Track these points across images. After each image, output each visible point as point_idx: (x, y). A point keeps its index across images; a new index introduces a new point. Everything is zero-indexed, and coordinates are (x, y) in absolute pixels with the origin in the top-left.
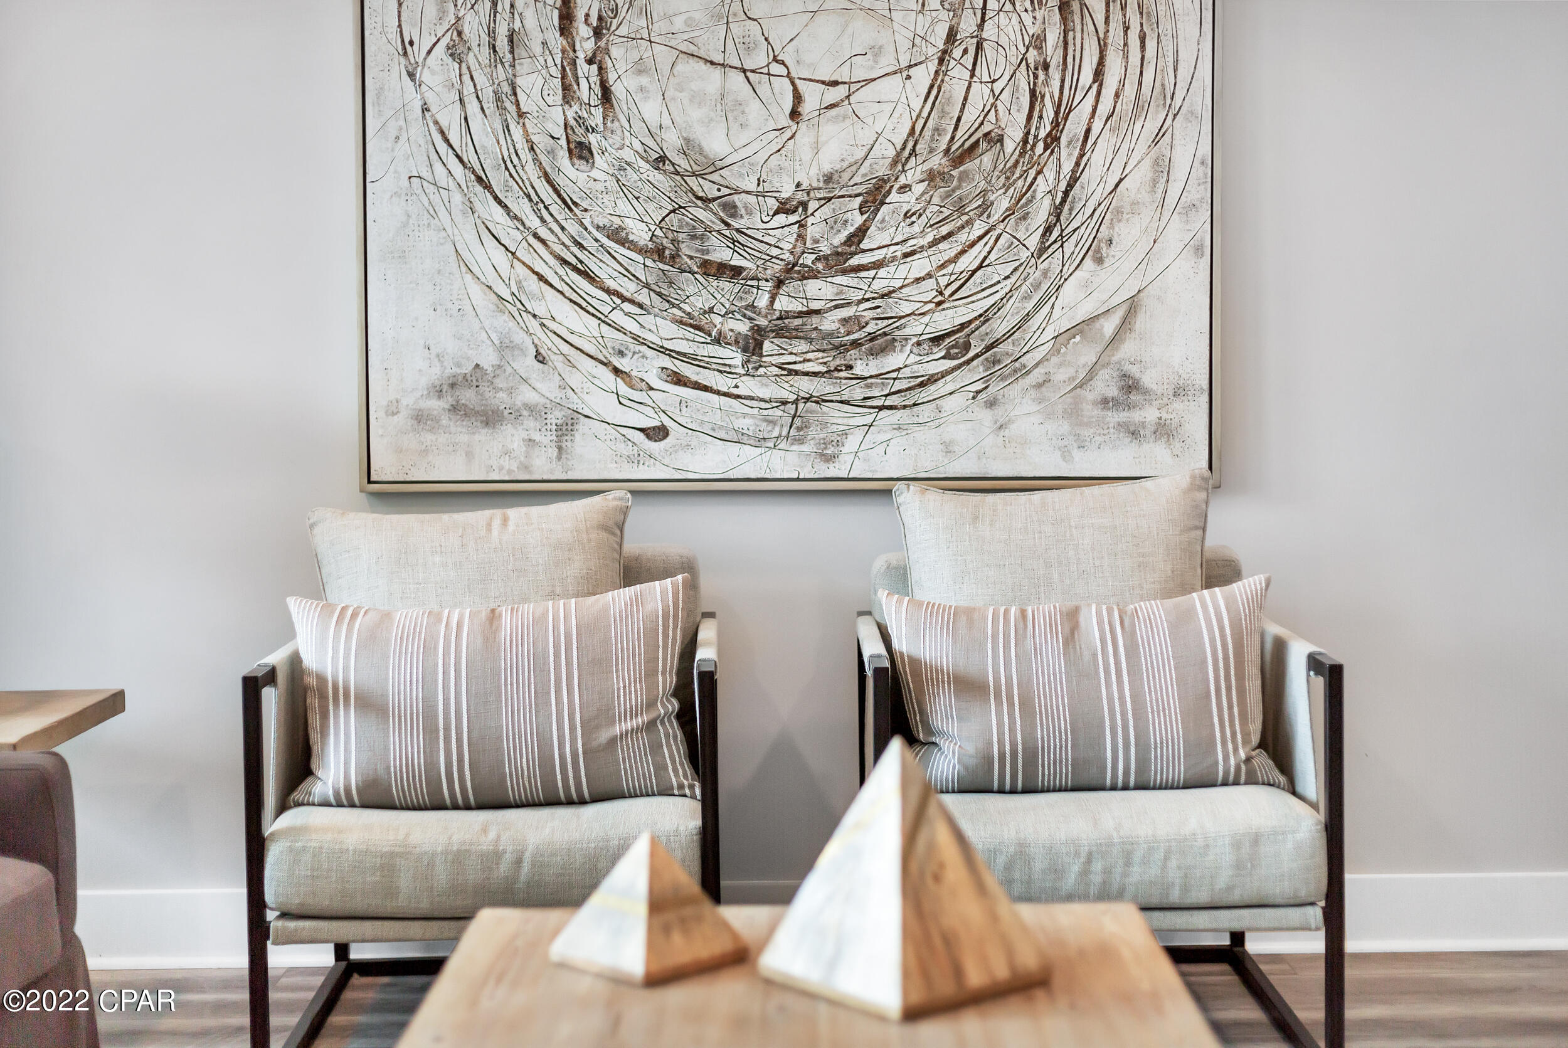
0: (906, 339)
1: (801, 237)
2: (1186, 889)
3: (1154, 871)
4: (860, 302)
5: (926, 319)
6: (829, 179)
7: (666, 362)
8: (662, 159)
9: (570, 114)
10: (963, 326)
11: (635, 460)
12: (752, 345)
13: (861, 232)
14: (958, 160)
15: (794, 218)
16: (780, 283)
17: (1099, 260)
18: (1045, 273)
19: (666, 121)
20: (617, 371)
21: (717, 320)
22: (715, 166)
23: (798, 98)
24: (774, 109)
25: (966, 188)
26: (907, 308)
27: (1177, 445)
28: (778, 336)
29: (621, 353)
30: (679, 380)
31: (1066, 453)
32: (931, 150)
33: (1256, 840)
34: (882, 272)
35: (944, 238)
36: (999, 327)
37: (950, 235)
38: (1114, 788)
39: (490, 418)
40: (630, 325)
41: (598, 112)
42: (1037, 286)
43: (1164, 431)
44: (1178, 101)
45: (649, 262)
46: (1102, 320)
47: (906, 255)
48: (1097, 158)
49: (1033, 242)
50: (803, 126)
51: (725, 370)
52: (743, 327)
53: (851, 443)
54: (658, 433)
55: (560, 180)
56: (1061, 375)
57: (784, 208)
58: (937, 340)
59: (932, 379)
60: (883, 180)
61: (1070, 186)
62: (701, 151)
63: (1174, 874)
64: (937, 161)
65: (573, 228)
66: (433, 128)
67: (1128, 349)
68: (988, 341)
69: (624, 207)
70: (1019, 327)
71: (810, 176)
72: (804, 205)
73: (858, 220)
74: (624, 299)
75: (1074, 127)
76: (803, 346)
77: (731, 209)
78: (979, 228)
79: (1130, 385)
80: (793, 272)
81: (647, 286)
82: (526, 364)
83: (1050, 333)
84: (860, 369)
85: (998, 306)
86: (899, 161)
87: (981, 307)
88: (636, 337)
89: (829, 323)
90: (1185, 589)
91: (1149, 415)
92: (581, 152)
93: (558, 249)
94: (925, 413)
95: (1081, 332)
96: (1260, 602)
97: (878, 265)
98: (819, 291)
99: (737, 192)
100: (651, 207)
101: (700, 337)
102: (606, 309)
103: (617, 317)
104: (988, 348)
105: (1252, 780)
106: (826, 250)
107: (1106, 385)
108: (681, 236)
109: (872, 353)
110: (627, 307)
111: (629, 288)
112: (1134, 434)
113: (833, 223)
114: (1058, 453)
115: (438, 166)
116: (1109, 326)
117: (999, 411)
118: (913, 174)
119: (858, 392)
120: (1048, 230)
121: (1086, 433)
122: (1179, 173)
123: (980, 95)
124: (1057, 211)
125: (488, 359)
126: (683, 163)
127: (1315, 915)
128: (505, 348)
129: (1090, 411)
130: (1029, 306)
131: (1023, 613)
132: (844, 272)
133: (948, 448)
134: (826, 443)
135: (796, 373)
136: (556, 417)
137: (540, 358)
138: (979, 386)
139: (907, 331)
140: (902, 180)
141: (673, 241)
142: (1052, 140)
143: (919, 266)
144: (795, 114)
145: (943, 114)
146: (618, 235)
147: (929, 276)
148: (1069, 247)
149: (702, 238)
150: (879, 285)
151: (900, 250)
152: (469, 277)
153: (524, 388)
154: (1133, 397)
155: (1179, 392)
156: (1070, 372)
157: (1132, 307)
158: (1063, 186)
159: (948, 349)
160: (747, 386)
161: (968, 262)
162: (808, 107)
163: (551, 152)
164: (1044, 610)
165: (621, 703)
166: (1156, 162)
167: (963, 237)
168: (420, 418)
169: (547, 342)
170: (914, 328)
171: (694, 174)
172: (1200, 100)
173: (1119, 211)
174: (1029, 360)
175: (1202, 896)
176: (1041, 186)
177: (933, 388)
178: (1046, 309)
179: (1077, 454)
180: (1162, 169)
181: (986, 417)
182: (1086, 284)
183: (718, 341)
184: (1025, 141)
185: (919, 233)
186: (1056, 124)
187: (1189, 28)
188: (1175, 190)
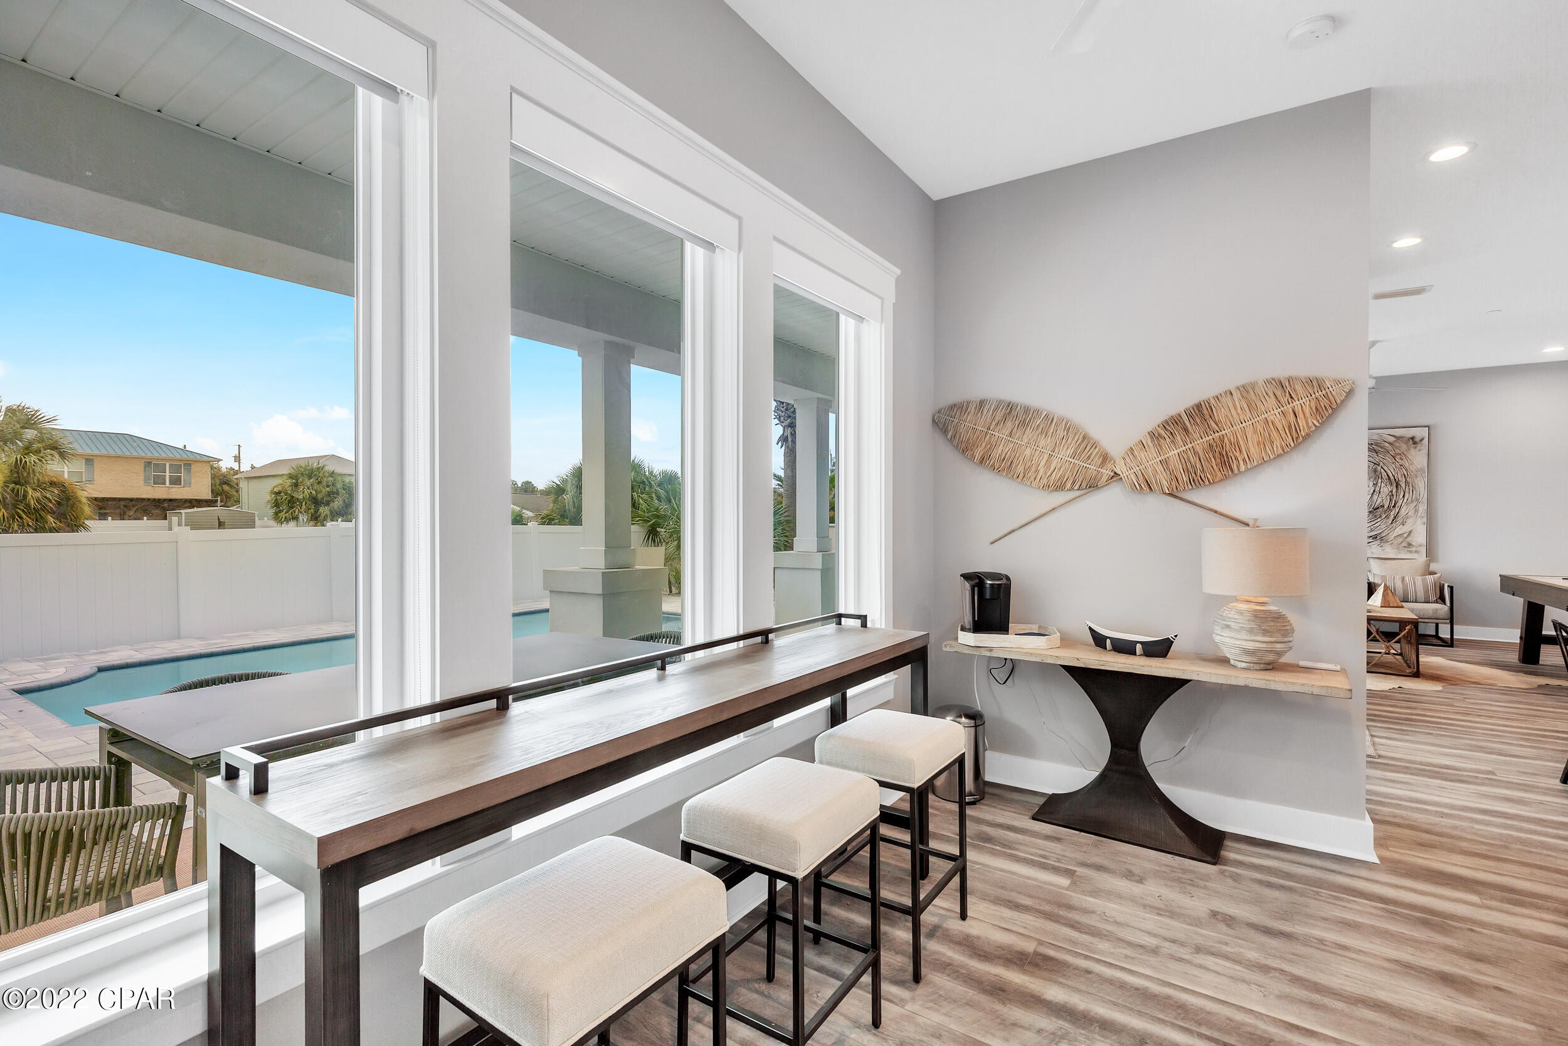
17: (1404, 525)
18: (1393, 527)
27: (1421, 553)
42: (1391, 529)
44: (1421, 502)
46: (1404, 534)
48: (1403, 509)
49: (1391, 522)
61: (1398, 514)
67: (1409, 539)
70: (1386, 536)
75: (1399, 504)
78: (1379, 520)
83: (1394, 536)
90: (1425, 575)
91: (1414, 549)
95: (1400, 536)
96: (1438, 578)
105: (1437, 603)
107: (1404, 544)
112: (1411, 553)
114: (1396, 555)
120: (1393, 520)
121: (1402, 552)
122: (1420, 511)
123: (1380, 500)
124: (1395, 517)
129: (1402, 548)
130: (1390, 532)
142: (1394, 506)
145: (1372, 503)
148: (1398, 523)
154: (1410, 547)
155: (1420, 546)
156: (1398, 542)
157: (1410, 532)
158: (1396, 513)
166: (1416, 509)
172: (1425, 501)
173: (1408, 517)
174: (1390, 540)
176: (1392, 513)
178: (1393, 532)
182: (1401, 528)
184: (1389, 507)
186: (1395, 504)
187: (1422, 490)
188: (1419, 514)
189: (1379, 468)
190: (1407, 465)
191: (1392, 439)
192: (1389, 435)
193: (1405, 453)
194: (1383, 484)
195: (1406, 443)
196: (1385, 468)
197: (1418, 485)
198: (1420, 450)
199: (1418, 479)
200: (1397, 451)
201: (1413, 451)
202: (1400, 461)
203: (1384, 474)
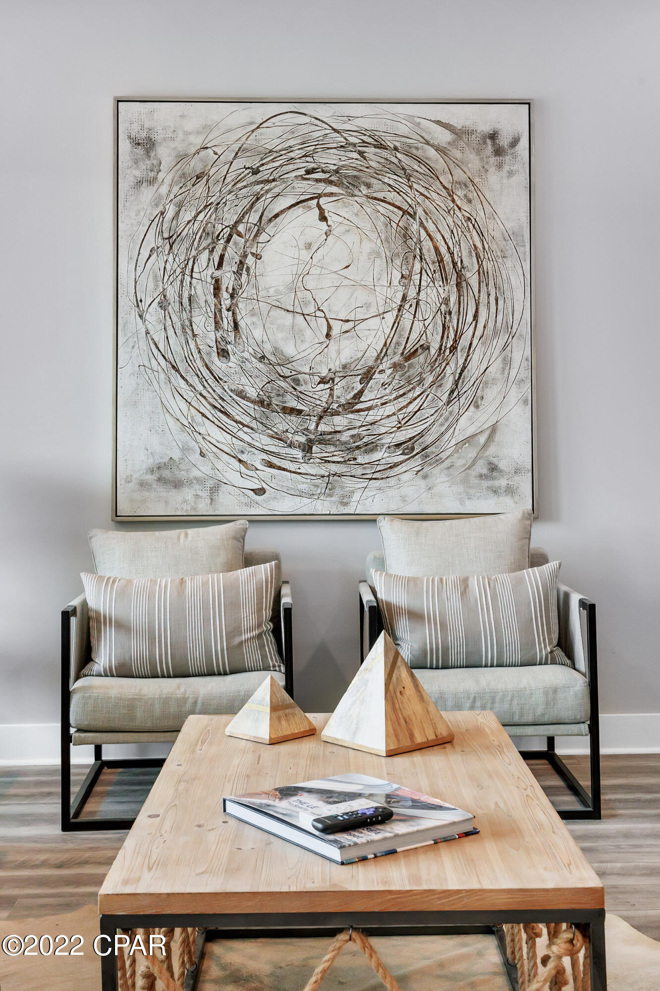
0: (383, 445)
1: (331, 395)
2: (521, 715)
3: (506, 706)
4: (360, 427)
5: (393, 435)
6: (345, 367)
7: (265, 457)
8: (263, 357)
9: (219, 335)
10: (411, 439)
11: (249, 505)
12: (307, 448)
13: (361, 393)
14: (408, 359)
15: (327, 386)
16: (321, 418)
17: (477, 407)
18: (451, 413)
19: (265, 339)
20: (240, 461)
21: (290, 436)
22: (287, 361)
23: (329, 328)
24: (318, 333)
25: (412, 371)
26: (383, 430)
27: (516, 498)
28: (320, 443)
29: (242, 452)
30: (271, 465)
31: (462, 502)
32: (395, 353)
33: (555, 691)
34: (371, 412)
35: (401, 396)
36: (429, 439)
37: (404, 394)
38: (486, 666)
39: (177, 484)
40: (247, 438)
41: (232, 334)
42: (447, 419)
43: (510, 491)
44: (514, 330)
45: (256, 407)
46: (479, 436)
47: (382, 404)
48: (475, 357)
49: (445, 398)
50: (332, 341)
51: (294, 460)
52: (303, 439)
53: (356, 497)
54: (260, 492)
55: (213, 367)
56: (459, 463)
57: (323, 381)
58: (398, 446)
59: (396, 465)
60: (371, 368)
61: (462, 371)
62: (282, 354)
63: (516, 708)
64: (397, 358)
65: (219, 390)
66: (151, 342)
67: (491, 450)
68: (423, 446)
69: (244, 380)
70: (438, 439)
71: (336, 365)
72: (333, 380)
73: (359, 387)
74: (244, 425)
75: (464, 342)
76: (332, 449)
77: (297, 382)
78: (418, 391)
79: (493, 468)
80: (326, 412)
81: (255, 419)
82: (195, 457)
83: (453, 442)
84: (360, 460)
85: (428, 429)
86: (379, 358)
87: (419, 429)
88: (249, 444)
89: (345, 437)
90: (521, 568)
91: (503, 482)
92: (223, 354)
93: (212, 401)
94: (392, 481)
95: (469, 442)
96: (556, 575)
97: (369, 409)
98: (340, 421)
99: (300, 373)
100: (257, 380)
101: (281, 444)
102: (235, 431)
103: (240, 434)
104: (423, 450)
105: (554, 662)
106: (343, 401)
107: (481, 468)
108: (272, 395)
109: (366, 452)
110: (245, 429)
111: (247, 420)
112: (495, 492)
113: (347, 389)
114: (458, 502)
115: (153, 361)
116: (482, 439)
117: (429, 481)
118: (386, 364)
119: (359, 471)
120: (452, 392)
121: (472, 491)
122: (516, 364)
123: (418, 327)
124: (456, 383)
125: (176, 455)
126: (273, 359)
127: (585, 728)
128: (185, 449)
129: (474, 481)
130: (443, 429)
131: (441, 580)
132: (352, 412)
133: (404, 499)
134: (343, 497)
135: (329, 462)
136: (210, 483)
137: (202, 454)
138: (419, 468)
139: (383, 441)
140: (381, 368)
141: (268, 397)
142: (453, 348)
143: (389, 409)
144: (328, 336)
145: (400, 336)
146: (241, 394)
147: (394, 414)
148: (462, 400)
149: (283, 395)
150: (370, 419)
151: (380, 402)
152: (167, 415)
153: (194, 469)
154: (495, 474)
155: (517, 471)
156: (463, 461)
157: (494, 429)
158: (459, 371)
159: (404, 450)
160: (305, 468)
161: (413, 407)
162: (335, 332)
163: (209, 354)
164: (451, 578)
165: (245, 625)
166: (504, 359)
167: (411, 395)
168: (142, 484)
169: (206, 446)
170: (387, 440)
171: (279, 364)
172: (525, 329)
173: (486, 383)
174: (443, 456)
175: (529, 718)
176: (449, 371)
177: (396, 469)
178: (452, 431)
179: (467, 502)
180: (507, 362)
181: (422, 483)
182: (471, 418)
183: (291, 445)
184: (440, 349)
185: (388, 393)
186: (455, 341)
187: (519, 295)
188: (513, 373)
189: (415, 226)
190: (481, 218)
191: (443, 137)
192: (438, 122)
193: (476, 180)
194: (424, 276)
195: (478, 152)
196: (431, 226)
197: (509, 279)
198: (511, 174)
199: (509, 263)
200: (459, 175)
201: (494, 178)
202: (465, 207)
203: (427, 244)
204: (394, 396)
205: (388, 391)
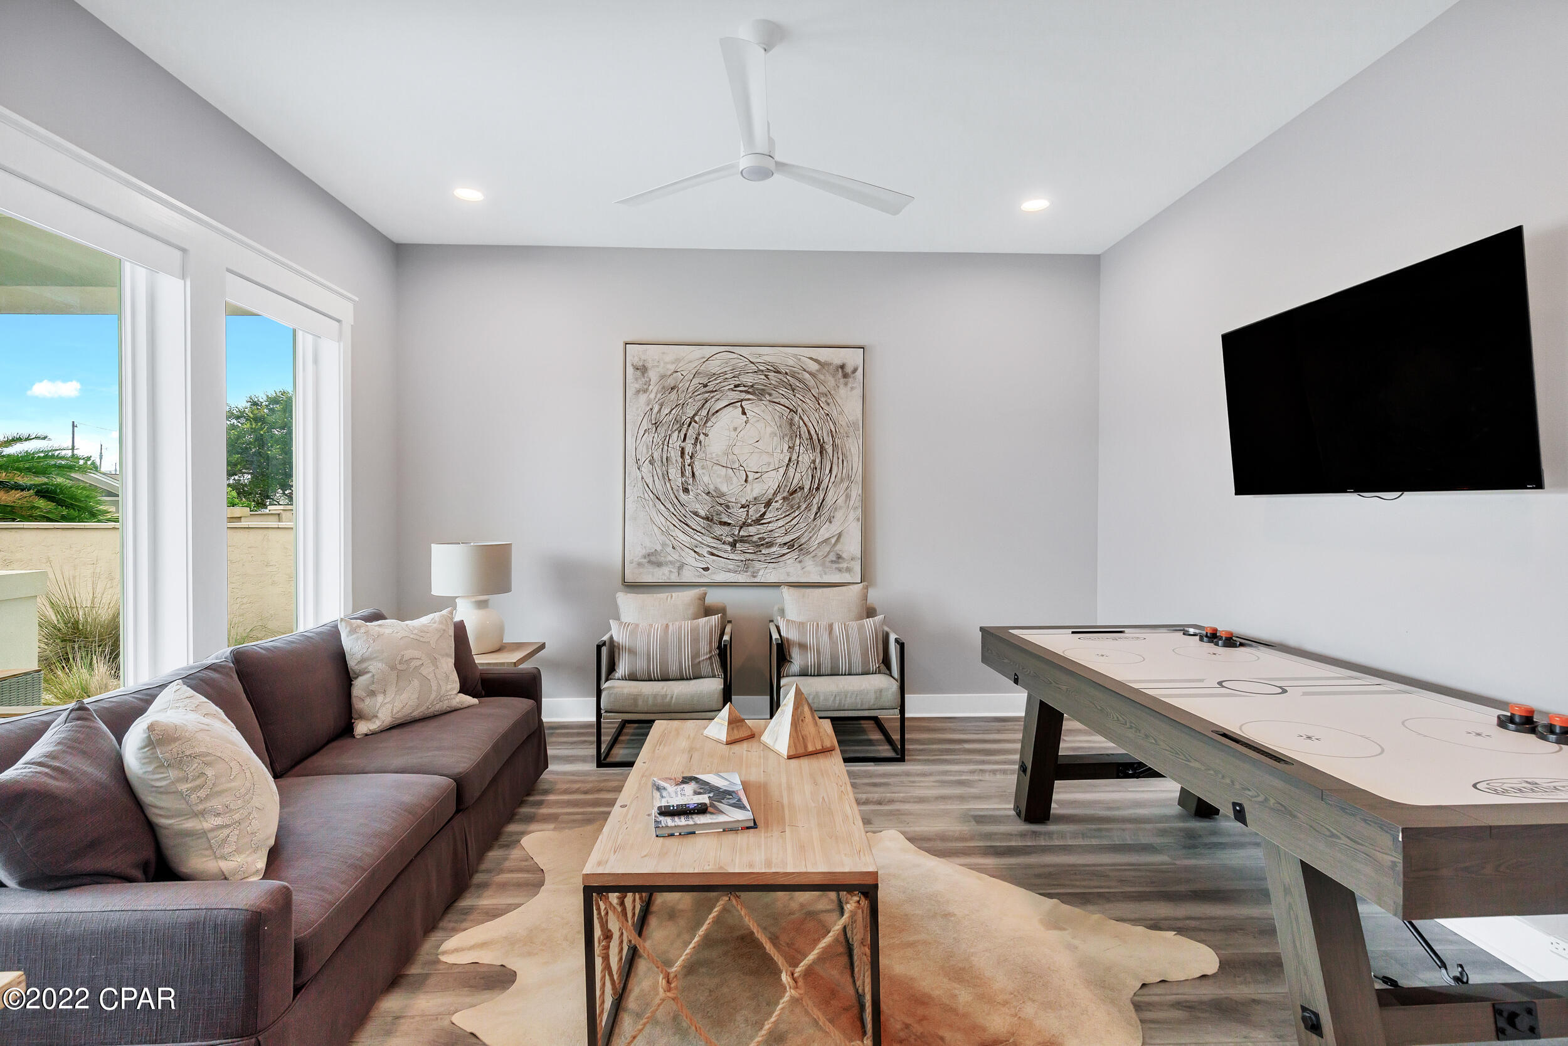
0: (777, 543)
1: (747, 515)
2: (862, 705)
3: (853, 700)
4: (764, 533)
5: (783, 538)
6: (755, 499)
7: (709, 549)
8: (709, 493)
9: (683, 480)
10: (793, 540)
11: (700, 577)
12: (733, 545)
13: (764, 513)
14: (792, 494)
15: (745, 509)
16: (741, 528)
17: (831, 522)
18: (815, 525)
19: (710, 482)
20: (695, 552)
21: (724, 538)
22: (722, 495)
23: (747, 476)
24: (740, 479)
25: (793, 502)
26: (777, 535)
27: (852, 574)
28: (741, 542)
29: (696, 547)
30: (712, 554)
32: (784, 491)
34: (770, 525)
35: (787, 516)
36: (803, 541)
37: (789, 514)
39: (659, 565)
40: (699, 538)
41: (691, 479)
43: (848, 570)
44: (853, 478)
45: (705, 521)
46: (831, 539)
47: (777, 520)
48: (830, 494)
50: (748, 485)
51: (726, 551)
52: (731, 540)
53: (761, 573)
54: (707, 569)
55: (680, 498)
56: (820, 554)
57: (743, 507)
58: (785, 544)
59: (784, 555)
60: (770, 500)
61: (822, 501)
62: (720, 491)
63: (859, 701)
64: (785, 494)
65: (684, 512)
66: (645, 484)
67: (838, 547)
68: (799, 544)
69: (698, 506)
71: (750, 497)
72: (748, 506)
73: (764, 510)
74: (697, 531)
75: (823, 486)
76: (747, 545)
77: (728, 507)
78: (797, 513)
79: (839, 557)
80: (744, 524)
81: (704, 528)
82: (671, 549)
83: (817, 542)
84: (763, 552)
85: (803, 534)
86: (775, 494)
87: (797, 535)
88: (700, 542)
89: (755, 538)
90: (862, 618)
91: (844, 565)
92: (686, 490)
93: (679, 518)
94: (782, 564)
95: (826, 542)
96: (882, 623)
97: (769, 523)
98: (752, 530)
99: (730, 502)
100: (705, 506)
101: (719, 542)
102: (692, 534)
103: (695, 536)
104: (799, 546)
105: (880, 673)
106: (754, 518)
107: (832, 557)
108: (714, 514)
109: (767, 547)
110: (697, 533)
111: (699, 528)
113: (757, 511)
115: (646, 494)
116: (833, 541)
117: (802, 564)
118: (779, 497)
119: (763, 558)
120: (815, 514)
121: (827, 570)
123: (798, 476)
124: (818, 509)
125: (659, 548)
126: (714, 494)
127: (897, 711)
128: (663, 544)
130: (811, 535)
131: (818, 624)
132: (759, 525)
133: (788, 574)
134: (753, 572)
135: (746, 552)
136: (678, 564)
137: (673, 547)
138: (796, 557)
139: (777, 541)
140: (776, 500)
141: (712, 515)
142: (817, 490)
143: (780, 523)
144: (746, 481)
145: (788, 480)
146: (696, 514)
147: (783, 526)
148: (822, 518)
149: (719, 514)
150: (769, 528)
151: (774, 519)
152: (654, 524)
153: (669, 556)
154: (840, 560)
155: (853, 559)
156: (822, 553)
157: (840, 535)
158: (820, 502)
159: (788, 546)
160: (732, 556)
161: (794, 522)
162: (750, 478)
163: (678, 491)
164: (824, 624)
166: (847, 495)
167: (793, 515)
168: (639, 564)
169: (676, 543)
170: (779, 540)
171: (718, 497)
172: (859, 478)
173: (836, 509)
174: (811, 550)
175: (866, 706)
176: (814, 501)
177: (784, 557)
178: (816, 535)
180: (848, 497)
181: (798, 565)
183: (724, 543)
184: (810, 489)
186: (818, 485)
187: (856, 458)
188: (852, 502)
189: (797, 419)
191: (813, 367)
192: (811, 358)
193: (832, 392)
194: (801, 446)
195: (834, 376)
196: (806, 419)
197: (850, 449)
198: (852, 388)
199: (850, 439)
201: (843, 391)
203: (803, 428)
204: (784, 515)
205: (780, 513)
